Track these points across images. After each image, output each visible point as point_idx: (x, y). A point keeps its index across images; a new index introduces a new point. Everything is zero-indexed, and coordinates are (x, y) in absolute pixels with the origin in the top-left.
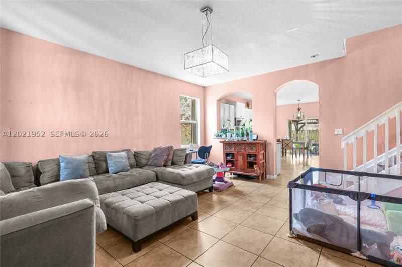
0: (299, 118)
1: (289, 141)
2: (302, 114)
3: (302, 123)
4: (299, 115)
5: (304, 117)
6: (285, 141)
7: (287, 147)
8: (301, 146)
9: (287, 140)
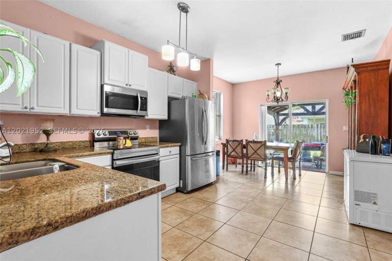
0: (277, 100)
1: (259, 145)
2: (284, 91)
3: (284, 114)
4: (278, 94)
5: (287, 97)
6: (251, 144)
7: (255, 156)
8: (282, 155)
9: (254, 142)
